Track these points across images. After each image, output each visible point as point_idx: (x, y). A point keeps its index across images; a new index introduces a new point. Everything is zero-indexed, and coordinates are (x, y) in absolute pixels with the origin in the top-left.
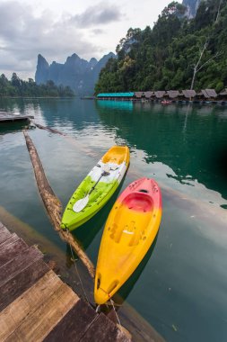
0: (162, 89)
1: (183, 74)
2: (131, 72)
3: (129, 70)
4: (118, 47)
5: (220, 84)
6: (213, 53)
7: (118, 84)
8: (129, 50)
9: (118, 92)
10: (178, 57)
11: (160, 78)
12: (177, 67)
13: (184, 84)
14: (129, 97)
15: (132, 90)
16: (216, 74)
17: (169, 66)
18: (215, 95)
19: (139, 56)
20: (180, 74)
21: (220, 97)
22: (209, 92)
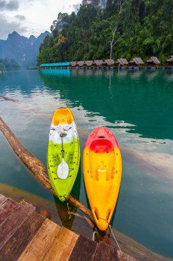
0: (90, 59)
1: (103, 48)
2: (65, 47)
3: (63, 45)
4: (52, 27)
5: (129, 55)
6: (121, 34)
7: (55, 56)
8: (61, 30)
9: (56, 62)
10: (98, 36)
11: (88, 51)
12: (99, 43)
13: (105, 55)
14: (66, 66)
15: (68, 61)
16: (125, 48)
17: (93, 42)
18: (127, 63)
19: (70, 35)
20: (101, 48)
21: (130, 64)
22: (122, 61)
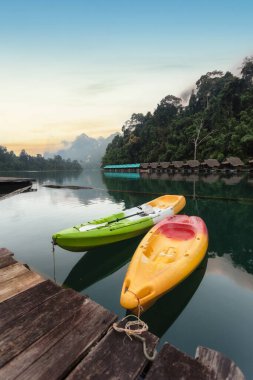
0: (168, 160)
1: (185, 147)
2: (136, 147)
3: (134, 145)
4: (124, 127)
5: (220, 155)
6: (209, 130)
7: (123, 158)
8: (133, 129)
9: (124, 163)
10: (178, 134)
11: (165, 152)
12: (177, 142)
13: (188, 155)
14: (136, 168)
15: (138, 162)
16: (215, 148)
17: (172, 141)
18: (218, 165)
19: (143, 134)
20: (182, 147)
21: (222, 166)
22: (212, 162)
